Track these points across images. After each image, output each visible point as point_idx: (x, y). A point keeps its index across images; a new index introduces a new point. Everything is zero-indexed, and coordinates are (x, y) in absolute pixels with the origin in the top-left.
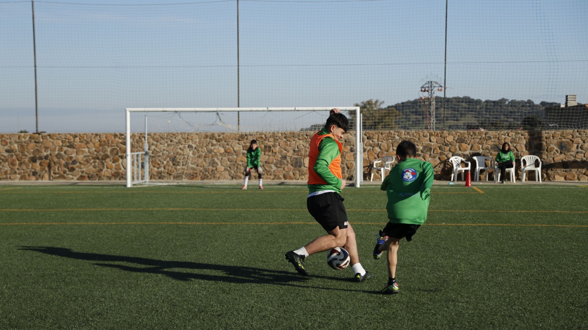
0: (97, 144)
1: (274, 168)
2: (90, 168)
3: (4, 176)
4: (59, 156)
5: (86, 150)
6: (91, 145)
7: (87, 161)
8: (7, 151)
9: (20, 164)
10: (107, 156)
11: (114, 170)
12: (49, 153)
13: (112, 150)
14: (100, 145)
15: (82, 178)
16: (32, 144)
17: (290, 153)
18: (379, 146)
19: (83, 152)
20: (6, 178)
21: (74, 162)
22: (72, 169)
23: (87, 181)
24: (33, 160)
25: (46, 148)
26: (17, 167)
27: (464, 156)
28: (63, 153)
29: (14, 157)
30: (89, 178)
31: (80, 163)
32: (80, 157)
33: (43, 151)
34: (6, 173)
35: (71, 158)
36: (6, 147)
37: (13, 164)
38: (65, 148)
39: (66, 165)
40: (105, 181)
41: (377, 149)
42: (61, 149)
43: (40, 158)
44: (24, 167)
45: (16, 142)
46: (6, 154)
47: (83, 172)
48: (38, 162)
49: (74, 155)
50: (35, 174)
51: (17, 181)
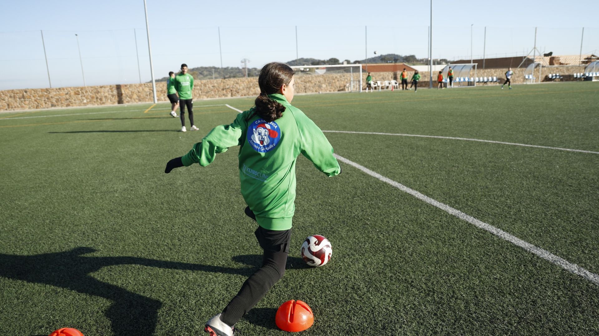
0: (247, 82)
1: (312, 88)
2: (245, 92)
3: (212, 96)
4: (232, 88)
5: (243, 85)
6: (245, 83)
7: (244, 89)
8: (213, 87)
9: (218, 91)
10: (251, 87)
11: (254, 92)
12: (229, 86)
13: (253, 85)
14: (248, 83)
15: (242, 95)
16: (222, 84)
17: (317, 83)
18: (347, 79)
19: (242, 86)
20: (213, 97)
21: (239, 90)
22: (238, 92)
23: (244, 97)
24: (223, 90)
25: (228, 85)
26: (217, 92)
27: (374, 81)
28: (234, 86)
29: (216, 89)
30: (245, 95)
31: (241, 90)
32: (241, 88)
33: (226, 85)
34: (213, 95)
35: (237, 88)
36: (212, 85)
37: (215, 91)
38: (235, 84)
39: (236, 91)
40: (251, 96)
41: (346, 80)
42: (233, 85)
43: (226, 89)
44: (220, 92)
45: (216, 83)
46: (212, 88)
47: (242, 93)
48: (225, 90)
49: (238, 87)
50: (224, 95)
51: (217, 98)
